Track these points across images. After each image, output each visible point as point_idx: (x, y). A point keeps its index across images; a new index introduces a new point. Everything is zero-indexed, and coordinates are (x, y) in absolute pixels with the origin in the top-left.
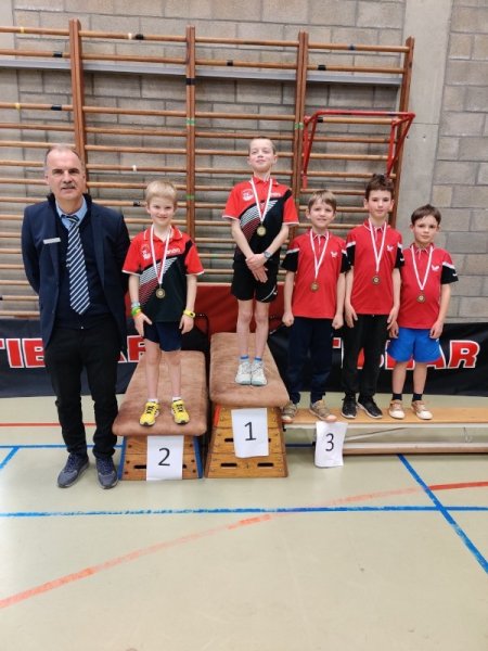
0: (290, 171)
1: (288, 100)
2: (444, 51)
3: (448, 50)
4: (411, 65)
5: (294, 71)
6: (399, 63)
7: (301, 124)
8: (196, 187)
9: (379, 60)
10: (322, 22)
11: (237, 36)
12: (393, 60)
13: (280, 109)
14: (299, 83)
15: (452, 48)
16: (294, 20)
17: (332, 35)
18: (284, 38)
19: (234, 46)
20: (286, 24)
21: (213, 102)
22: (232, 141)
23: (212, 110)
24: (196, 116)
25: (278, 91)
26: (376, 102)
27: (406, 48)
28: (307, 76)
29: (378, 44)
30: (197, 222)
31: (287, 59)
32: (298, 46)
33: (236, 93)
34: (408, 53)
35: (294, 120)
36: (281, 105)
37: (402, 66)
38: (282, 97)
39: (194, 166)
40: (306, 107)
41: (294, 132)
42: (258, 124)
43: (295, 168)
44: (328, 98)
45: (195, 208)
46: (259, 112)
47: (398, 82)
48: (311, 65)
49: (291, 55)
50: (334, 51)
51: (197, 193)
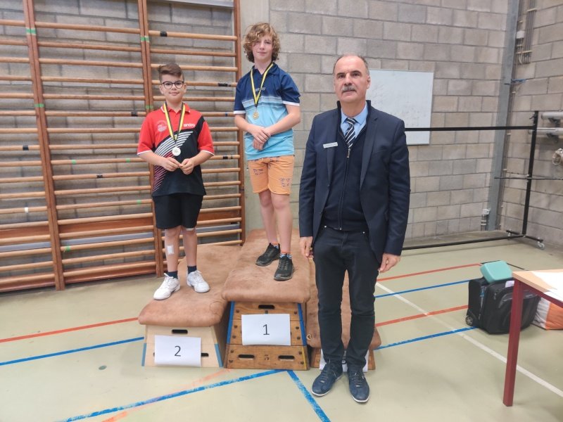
0: (142, 80)
1: (132, 15)
7: (147, 37)
8: (45, 95)
13: (126, 23)
14: (139, 0)
21: (55, 14)
22: (81, 50)
23: (55, 21)
24: (36, 26)
25: (121, 5)
26: (215, 21)
30: (49, 129)
33: (79, 6)
35: (139, 33)
36: (127, 19)
38: (127, 11)
39: (41, 75)
40: (149, 21)
41: (140, 44)
42: (106, 35)
43: (145, 77)
44: (171, 15)
45: (46, 116)
46: (105, 24)
47: (232, 6)
51: (46, 101)
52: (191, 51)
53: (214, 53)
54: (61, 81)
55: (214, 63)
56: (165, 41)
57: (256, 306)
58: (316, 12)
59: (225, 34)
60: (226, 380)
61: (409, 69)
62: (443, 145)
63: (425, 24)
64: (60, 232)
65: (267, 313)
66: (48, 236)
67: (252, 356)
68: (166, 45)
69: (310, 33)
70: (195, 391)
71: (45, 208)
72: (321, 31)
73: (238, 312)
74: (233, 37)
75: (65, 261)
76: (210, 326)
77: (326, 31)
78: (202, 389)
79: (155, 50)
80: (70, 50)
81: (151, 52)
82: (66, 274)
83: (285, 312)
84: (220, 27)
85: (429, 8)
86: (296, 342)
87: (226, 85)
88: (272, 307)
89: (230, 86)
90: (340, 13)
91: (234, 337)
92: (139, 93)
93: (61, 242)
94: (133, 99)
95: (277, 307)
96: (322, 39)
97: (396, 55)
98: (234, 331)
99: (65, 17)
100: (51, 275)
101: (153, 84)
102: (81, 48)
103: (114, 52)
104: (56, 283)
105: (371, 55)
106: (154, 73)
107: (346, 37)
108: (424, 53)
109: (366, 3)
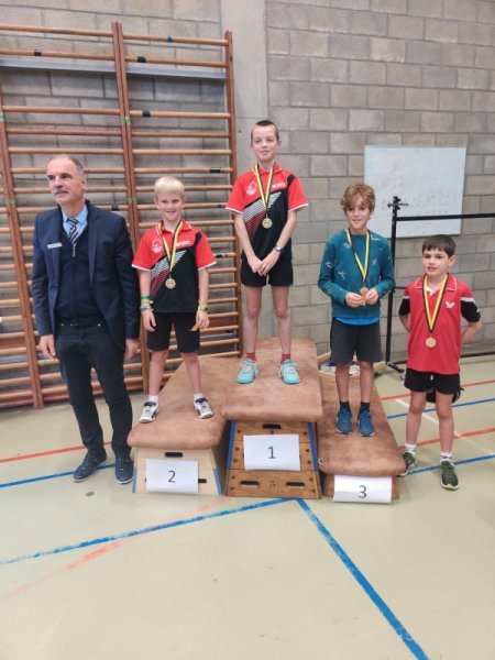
0: (122, 169)
1: (111, 93)
2: (263, 46)
3: (267, 45)
4: (231, 59)
5: (113, 63)
6: (221, 57)
7: (127, 118)
8: (16, 190)
9: (201, 53)
10: (138, 13)
11: (43, 24)
12: (214, 55)
13: (103, 103)
14: (118, 75)
15: (271, 43)
16: (105, 9)
17: (149, 27)
18: (97, 28)
19: (41, 35)
20: (98, 13)
21: (25, 95)
22: (54, 136)
23: (25, 104)
24: (4, 111)
25: (98, 82)
26: (204, 96)
27: (224, 41)
28: (127, 68)
29: (198, 36)
30: (22, 229)
31: (104, 50)
32: (112, 36)
33: (50, 86)
34: (227, 46)
35: (119, 114)
36: (105, 98)
37: (224, 60)
38: (104, 88)
39: (11, 166)
40: (131, 100)
41: (120, 127)
42: (81, 119)
43: (127, 165)
44: (154, 91)
45: (18, 213)
46: (80, 106)
47: (224, 77)
48: (130, 57)
49: (106, 47)
50: (152, 43)
51: (18, 196)
52: (177, 132)
53: (205, 134)
54: (34, 173)
55: (204, 146)
56: (149, 122)
57: (260, 425)
58: (323, 80)
59: (217, 111)
60: (227, 509)
61: (436, 145)
62: (477, 236)
63: (455, 89)
64: (36, 344)
65: (272, 433)
66: (24, 349)
67: (256, 483)
68: (149, 127)
69: (315, 104)
70: (193, 520)
71: (19, 317)
72: (330, 102)
73: (239, 432)
74: (227, 114)
75: (44, 376)
76: (208, 448)
77: (336, 101)
78: (200, 518)
79: (137, 133)
80: (42, 137)
81: (133, 136)
82: (45, 391)
83: (293, 432)
84: (211, 104)
85: (460, 70)
86: (306, 466)
87: (218, 171)
88: (278, 427)
89: (223, 172)
90: (352, 80)
91: (235, 461)
92: (120, 183)
93: (37, 355)
94: (114, 191)
95: (284, 426)
96: (330, 112)
97: (420, 127)
98: (235, 454)
99: (35, 99)
101: (135, 173)
102: (54, 134)
103: (91, 138)
105: (388, 129)
106: (137, 159)
107: (359, 108)
108: (454, 124)
109: (383, 66)
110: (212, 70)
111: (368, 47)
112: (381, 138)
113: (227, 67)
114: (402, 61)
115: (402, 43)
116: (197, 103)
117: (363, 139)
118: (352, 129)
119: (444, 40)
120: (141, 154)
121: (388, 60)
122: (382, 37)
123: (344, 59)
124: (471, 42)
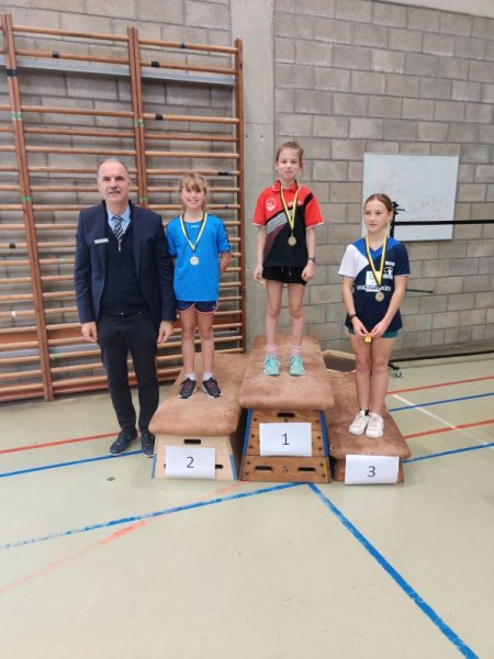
0: (135, 170)
1: (124, 96)
2: (270, 54)
3: (274, 53)
4: (241, 66)
5: (127, 66)
6: (230, 64)
7: (141, 121)
8: (32, 187)
9: (211, 59)
10: (152, 19)
11: (60, 27)
12: (224, 61)
13: (117, 105)
14: (133, 79)
15: (278, 52)
16: (120, 14)
17: (162, 33)
18: (112, 32)
19: (58, 37)
20: (113, 18)
21: (40, 96)
22: (68, 137)
23: (41, 104)
24: (22, 110)
25: (112, 85)
26: (214, 102)
27: (234, 48)
28: (141, 72)
29: (208, 43)
30: (38, 225)
31: (119, 54)
32: (127, 41)
33: (66, 87)
34: (237, 53)
35: (133, 117)
36: (118, 101)
37: (233, 67)
38: (118, 92)
39: (27, 164)
40: (144, 103)
41: (134, 129)
42: (95, 120)
43: (139, 166)
44: (166, 95)
45: (33, 210)
46: (94, 107)
47: (232, 83)
48: (144, 61)
49: (121, 50)
50: (165, 48)
51: (34, 194)
52: (188, 135)
53: (213, 137)
54: (49, 171)
55: (212, 149)
56: (160, 124)
57: (275, 413)
58: (326, 89)
59: (224, 116)
60: (244, 492)
61: (431, 153)
62: (467, 242)
63: (450, 100)
64: (48, 338)
65: (286, 421)
66: (36, 343)
67: (270, 468)
68: (160, 130)
69: (318, 112)
70: (212, 502)
71: (33, 311)
72: (332, 110)
73: (255, 420)
74: (235, 119)
75: (54, 370)
76: (225, 435)
77: (338, 110)
78: (219, 500)
79: (149, 135)
80: (58, 137)
81: (146, 138)
82: (55, 384)
83: (305, 420)
84: (219, 108)
85: (455, 82)
86: (318, 452)
87: (226, 174)
88: (292, 416)
89: (231, 175)
90: (354, 90)
91: (251, 447)
93: (49, 349)
95: (298, 415)
96: (332, 120)
97: (416, 137)
98: (251, 441)
99: (52, 100)
100: (39, 385)
101: (147, 174)
102: (68, 134)
103: (104, 138)
104: (45, 393)
105: (387, 137)
106: (149, 161)
107: (360, 117)
108: (448, 134)
109: (383, 76)
110: (221, 76)
111: (369, 58)
112: (380, 146)
113: (237, 74)
114: (401, 72)
115: (401, 55)
116: (206, 108)
117: (363, 146)
118: (352, 136)
119: (441, 54)
120: (152, 156)
121: (389, 71)
122: (382, 49)
123: (346, 69)
124: (466, 56)
